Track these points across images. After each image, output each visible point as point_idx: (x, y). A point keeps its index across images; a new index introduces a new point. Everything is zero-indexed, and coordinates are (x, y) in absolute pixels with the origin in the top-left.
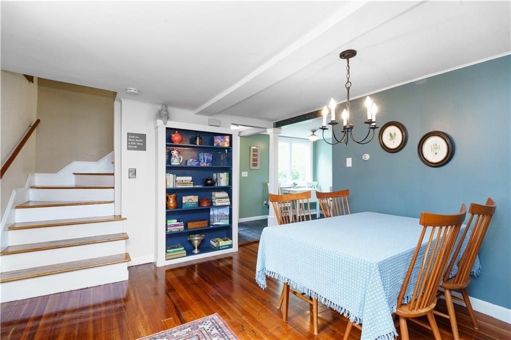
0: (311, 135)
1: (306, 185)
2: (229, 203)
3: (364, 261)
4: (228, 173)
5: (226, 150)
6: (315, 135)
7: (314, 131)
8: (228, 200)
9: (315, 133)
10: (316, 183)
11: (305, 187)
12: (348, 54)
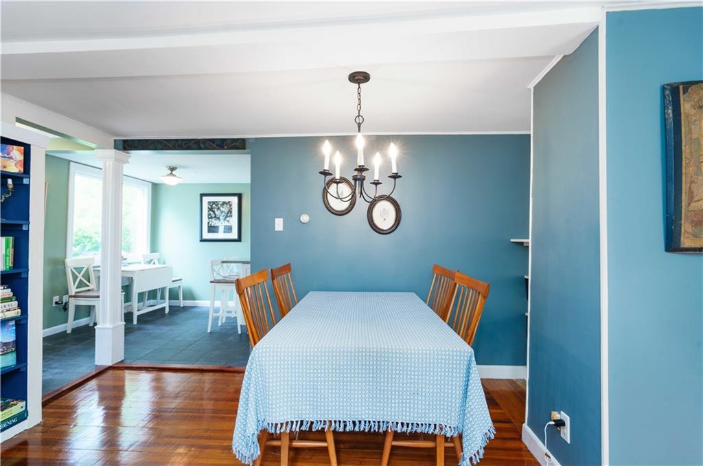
0: (168, 175)
1: (141, 259)
2: (16, 313)
3: (460, 352)
4: (11, 239)
5: (10, 181)
6: (174, 175)
7: (172, 169)
8: (15, 304)
9: (174, 172)
10: (156, 255)
11: (140, 263)
12: (359, 78)
